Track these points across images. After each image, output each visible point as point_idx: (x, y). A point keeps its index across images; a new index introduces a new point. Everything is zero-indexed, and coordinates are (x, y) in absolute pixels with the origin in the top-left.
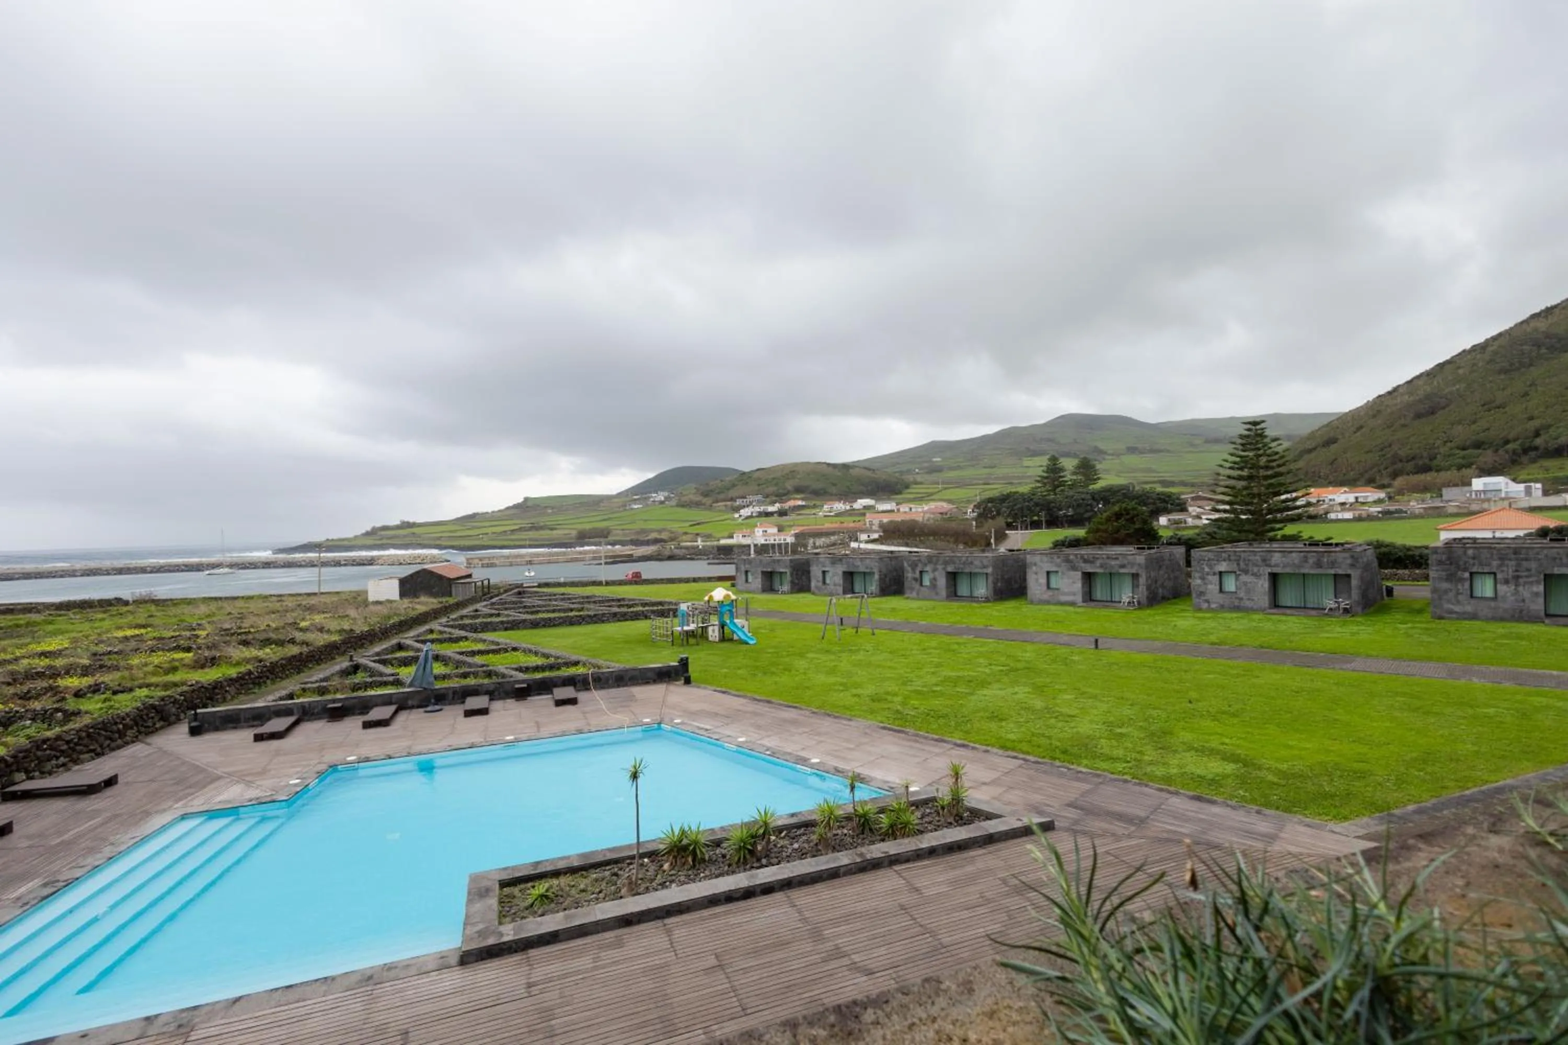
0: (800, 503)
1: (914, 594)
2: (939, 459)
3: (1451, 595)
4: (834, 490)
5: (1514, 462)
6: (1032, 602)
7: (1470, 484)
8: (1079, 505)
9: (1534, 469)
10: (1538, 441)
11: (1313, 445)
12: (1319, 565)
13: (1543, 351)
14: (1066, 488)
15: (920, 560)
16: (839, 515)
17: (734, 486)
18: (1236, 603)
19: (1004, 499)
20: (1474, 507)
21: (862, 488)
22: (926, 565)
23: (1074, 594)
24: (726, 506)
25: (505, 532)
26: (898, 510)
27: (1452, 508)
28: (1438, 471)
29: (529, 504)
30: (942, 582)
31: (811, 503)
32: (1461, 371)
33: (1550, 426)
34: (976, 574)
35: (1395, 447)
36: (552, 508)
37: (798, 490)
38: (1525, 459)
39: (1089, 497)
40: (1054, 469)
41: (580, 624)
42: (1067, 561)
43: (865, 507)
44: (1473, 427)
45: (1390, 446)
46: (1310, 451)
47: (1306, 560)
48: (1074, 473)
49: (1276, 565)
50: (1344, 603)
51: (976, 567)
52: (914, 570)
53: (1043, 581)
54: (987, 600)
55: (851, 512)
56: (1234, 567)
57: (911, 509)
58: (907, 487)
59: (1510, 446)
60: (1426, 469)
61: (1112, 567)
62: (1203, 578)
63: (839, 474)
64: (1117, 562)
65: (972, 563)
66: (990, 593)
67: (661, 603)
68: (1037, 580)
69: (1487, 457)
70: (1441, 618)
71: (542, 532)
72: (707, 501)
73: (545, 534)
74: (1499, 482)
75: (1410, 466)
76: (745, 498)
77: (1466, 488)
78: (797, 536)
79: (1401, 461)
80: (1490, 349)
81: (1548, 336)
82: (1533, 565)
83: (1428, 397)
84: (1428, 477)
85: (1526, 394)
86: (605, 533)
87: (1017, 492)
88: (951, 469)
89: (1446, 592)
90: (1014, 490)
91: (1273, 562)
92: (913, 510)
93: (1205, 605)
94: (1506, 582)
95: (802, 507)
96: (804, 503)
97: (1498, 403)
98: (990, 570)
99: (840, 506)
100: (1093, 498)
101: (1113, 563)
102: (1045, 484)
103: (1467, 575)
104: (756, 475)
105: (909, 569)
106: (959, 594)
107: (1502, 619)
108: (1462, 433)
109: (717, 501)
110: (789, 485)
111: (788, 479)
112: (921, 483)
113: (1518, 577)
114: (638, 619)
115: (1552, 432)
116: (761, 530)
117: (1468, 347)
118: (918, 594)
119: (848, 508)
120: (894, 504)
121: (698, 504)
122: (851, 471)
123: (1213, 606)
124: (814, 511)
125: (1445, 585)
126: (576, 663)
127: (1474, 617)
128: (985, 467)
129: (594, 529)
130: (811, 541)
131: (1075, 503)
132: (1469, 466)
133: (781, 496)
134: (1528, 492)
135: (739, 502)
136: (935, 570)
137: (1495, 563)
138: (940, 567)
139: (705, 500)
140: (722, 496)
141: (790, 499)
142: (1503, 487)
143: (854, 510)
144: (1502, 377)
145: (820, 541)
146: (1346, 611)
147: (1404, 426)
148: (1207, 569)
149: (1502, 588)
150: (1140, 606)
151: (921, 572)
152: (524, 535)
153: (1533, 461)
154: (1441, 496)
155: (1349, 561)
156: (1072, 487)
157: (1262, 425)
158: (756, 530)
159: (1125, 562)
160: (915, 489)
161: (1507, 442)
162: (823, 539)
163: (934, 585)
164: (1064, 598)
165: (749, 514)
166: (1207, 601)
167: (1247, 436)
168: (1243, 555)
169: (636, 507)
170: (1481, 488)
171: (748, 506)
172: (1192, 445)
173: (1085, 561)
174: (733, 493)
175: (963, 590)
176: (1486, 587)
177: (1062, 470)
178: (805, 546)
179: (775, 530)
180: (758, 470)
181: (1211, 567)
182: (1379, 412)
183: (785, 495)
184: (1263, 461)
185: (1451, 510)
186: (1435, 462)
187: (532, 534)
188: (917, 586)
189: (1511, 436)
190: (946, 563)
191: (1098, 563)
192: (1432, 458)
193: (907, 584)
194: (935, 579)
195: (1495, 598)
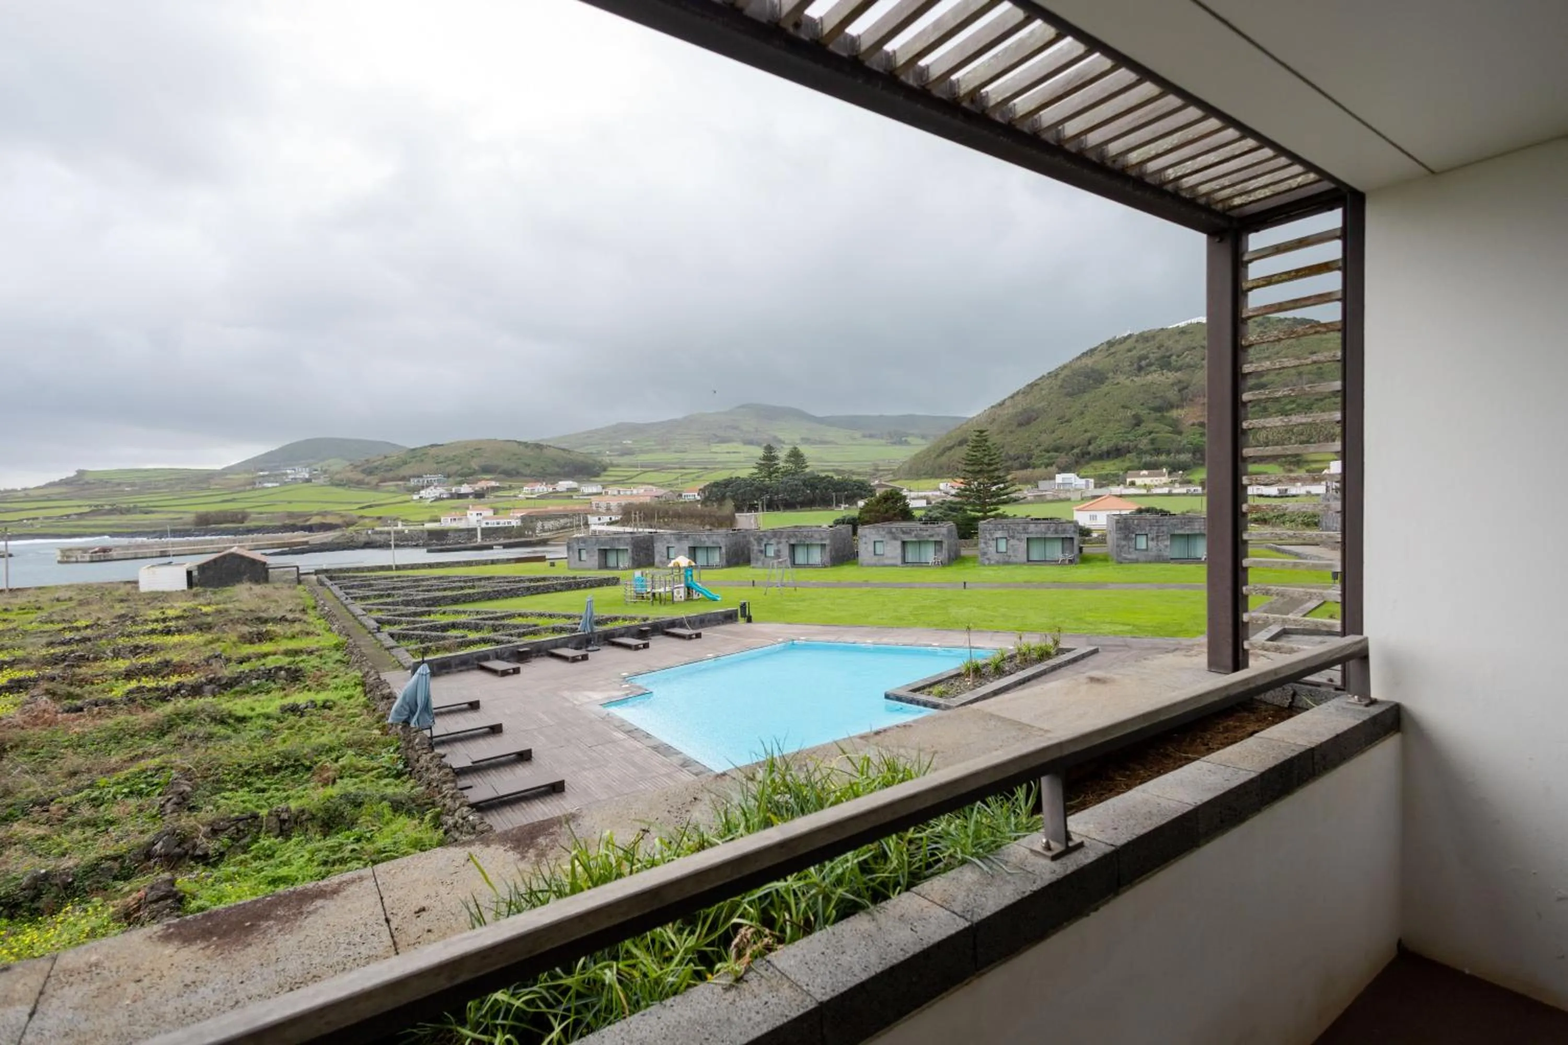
0: (493, 484)
1: (760, 563)
2: (629, 442)
3: (1126, 548)
4: (527, 471)
5: (1077, 462)
6: (862, 565)
7: (1054, 478)
8: (793, 491)
9: (1088, 470)
10: (1090, 448)
11: (953, 443)
12: (1056, 531)
13: (1091, 382)
14: (779, 475)
15: (765, 535)
16: (542, 497)
17: (405, 463)
18: (1007, 559)
19: (727, 483)
20: (1062, 496)
21: (557, 469)
22: (770, 539)
23: (895, 558)
24: (397, 486)
25: (68, 516)
26: (606, 493)
27: (1049, 495)
28: (1034, 468)
29: (87, 478)
30: (786, 552)
31: (506, 484)
32: (1044, 392)
33: (1096, 438)
34: (812, 545)
35: (1006, 448)
36: (132, 485)
37: (486, 470)
38: (1082, 461)
39: (800, 483)
40: (769, 458)
41: (497, 598)
42: (890, 532)
43: (569, 490)
44: (1054, 435)
45: (1003, 447)
46: (950, 449)
47: (1048, 529)
48: (787, 461)
49: (1031, 533)
50: (1069, 556)
51: (816, 539)
52: (759, 544)
53: (871, 548)
54: (824, 566)
55: (555, 495)
56: (1006, 535)
57: (619, 492)
58: (605, 470)
59: (1076, 451)
60: (1025, 466)
61: (924, 537)
62: (985, 543)
63: (531, 453)
64: (928, 533)
65: (812, 536)
66: (827, 558)
67: (544, 579)
68: (866, 548)
69: (1063, 459)
70: (1121, 563)
71: (129, 517)
72: (373, 480)
73: (138, 518)
74: (1071, 477)
75: (1016, 464)
76: (421, 477)
77: (1052, 482)
78: (523, 519)
79: (1011, 459)
80: (1061, 377)
81: (1093, 371)
82: (1165, 529)
83: (1025, 410)
84: (1028, 472)
85: (1082, 413)
86: (240, 516)
87: (738, 478)
88: (642, 452)
89: (1125, 546)
90: (734, 476)
91: (1030, 531)
92: (622, 493)
93: (987, 562)
94: (1153, 539)
95: (494, 489)
96: (498, 484)
97: (1066, 418)
98: (827, 542)
99: (542, 488)
100: (804, 484)
101: (925, 533)
102: (761, 470)
103: (1134, 536)
104: (433, 451)
105: (755, 543)
106: (797, 562)
107: (1150, 562)
108: (1047, 440)
109: (384, 481)
110: (475, 464)
111: (473, 457)
112: (618, 466)
113: (1158, 536)
114: (548, 592)
115: (1098, 442)
116: (475, 513)
117: (1045, 373)
118: (763, 564)
119: (551, 490)
120: (600, 487)
121: (359, 484)
122: (545, 450)
123: (992, 562)
124: (512, 493)
125: (1123, 543)
126: (616, 619)
127: (1136, 561)
128: (676, 452)
129: (221, 512)
130: (539, 524)
131: (789, 489)
132: (1051, 465)
133: (466, 476)
134: (1087, 485)
135: (413, 482)
136: (779, 543)
137: (1148, 528)
138: (784, 541)
139: (367, 479)
140: (390, 475)
141: (480, 480)
142: (1073, 481)
143: (558, 492)
144: (1069, 399)
145: (549, 525)
146: (1071, 561)
147: (1011, 432)
148: (988, 536)
149: (1150, 543)
150: (943, 564)
151: (766, 545)
152: (100, 520)
153: (1088, 463)
154: (1037, 487)
155: (1073, 529)
156: (785, 474)
157: (985, 433)
158: (469, 512)
159: (933, 532)
160: (612, 472)
161: (1073, 448)
162: (552, 522)
163: (778, 555)
164: (887, 562)
165: (438, 495)
166: (988, 559)
167: (976, 441)
168: (1012, 526)
169: (270, 485)
170: (1061, 482)
171: (428, 486)
172: (854, 439)
173: (904, 533)
174: (405, 471)
175: (800, 558)
176: (1142, 543)
177: (775, 458)
178: (534, 530)
179: (490, 513)
180: (432, 446)
181: (991, 534)
182: (994, 419)
183: (471, 474)
184: (986, 460)
185: (1049, 498)
186: (1032, 461)
187: (114, 519)
188: (763, 557)
189: (1075, 443)
190: (789, 537)
191: (913, 534)
192: (1030, 458)
193: (752, 556)
194: (779, 551)
195: (1147, 550)
